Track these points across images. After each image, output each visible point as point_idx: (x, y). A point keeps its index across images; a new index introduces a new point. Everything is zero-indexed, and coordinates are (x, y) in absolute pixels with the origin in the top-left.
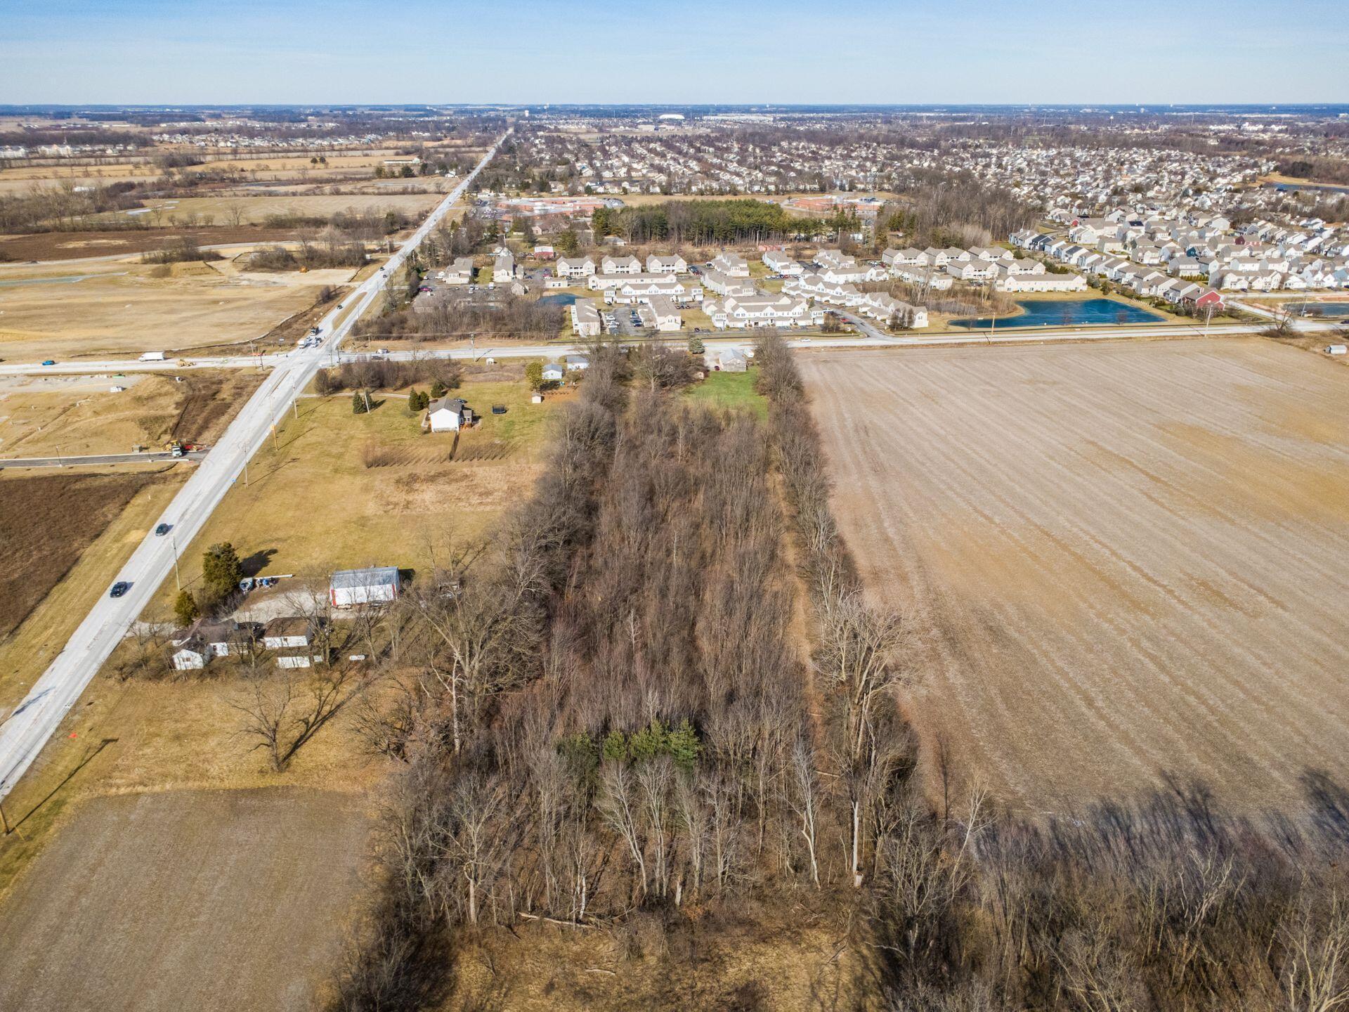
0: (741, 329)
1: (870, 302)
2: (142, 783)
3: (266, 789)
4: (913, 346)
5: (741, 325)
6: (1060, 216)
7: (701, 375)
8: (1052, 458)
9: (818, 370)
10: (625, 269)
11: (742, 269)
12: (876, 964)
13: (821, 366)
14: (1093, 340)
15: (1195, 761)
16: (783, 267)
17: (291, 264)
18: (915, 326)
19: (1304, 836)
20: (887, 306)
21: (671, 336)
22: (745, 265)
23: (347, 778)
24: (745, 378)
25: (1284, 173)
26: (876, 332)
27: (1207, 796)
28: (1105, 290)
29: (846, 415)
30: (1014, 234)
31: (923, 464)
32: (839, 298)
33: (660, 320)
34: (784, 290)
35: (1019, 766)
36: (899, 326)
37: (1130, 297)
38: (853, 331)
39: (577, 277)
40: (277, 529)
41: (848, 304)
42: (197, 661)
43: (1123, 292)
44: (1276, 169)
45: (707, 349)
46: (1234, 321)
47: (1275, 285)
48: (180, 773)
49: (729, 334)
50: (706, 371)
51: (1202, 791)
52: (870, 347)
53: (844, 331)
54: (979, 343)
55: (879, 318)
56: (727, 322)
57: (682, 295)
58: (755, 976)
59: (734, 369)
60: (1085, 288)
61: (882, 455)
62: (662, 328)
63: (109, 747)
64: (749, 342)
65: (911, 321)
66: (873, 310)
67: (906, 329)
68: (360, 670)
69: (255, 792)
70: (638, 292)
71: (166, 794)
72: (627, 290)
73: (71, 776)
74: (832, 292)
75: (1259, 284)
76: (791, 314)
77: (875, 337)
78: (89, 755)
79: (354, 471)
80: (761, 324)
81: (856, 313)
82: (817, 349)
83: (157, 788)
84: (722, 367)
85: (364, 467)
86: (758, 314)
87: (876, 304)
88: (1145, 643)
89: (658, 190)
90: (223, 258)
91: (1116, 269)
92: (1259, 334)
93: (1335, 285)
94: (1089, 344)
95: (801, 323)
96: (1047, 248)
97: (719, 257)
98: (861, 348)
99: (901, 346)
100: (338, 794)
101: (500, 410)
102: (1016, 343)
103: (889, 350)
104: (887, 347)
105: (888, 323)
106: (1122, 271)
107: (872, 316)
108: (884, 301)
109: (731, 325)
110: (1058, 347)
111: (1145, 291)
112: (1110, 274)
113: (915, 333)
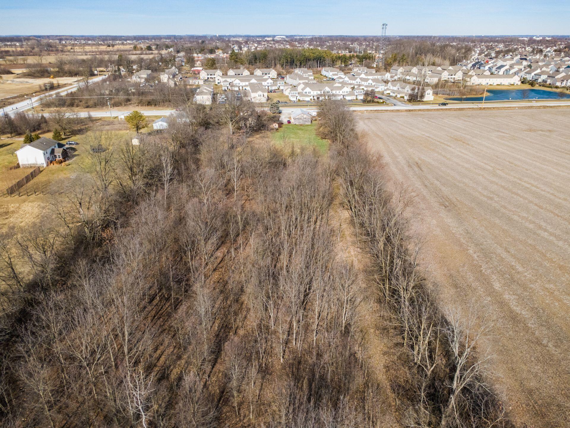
0: (308, 101)
1: (392, 88)
5: (308, 99)
7: (276, 126)
9: (365, 124)
13: (366, 121)
14: (551, 107)
16: (333, 75)
17: (46, 74)
18: (425, 99)
20: (403, 88)
21: (261, 105)
24: (310, 128)
26: (398, 103)
28: (532, 85)
29: (397, 154)
30: (461, 63)
31: (491, 199)
33: (253, 95)
36: (414, 98)
37: (551, 87)
38: (384, 102)
41: (377, 89)
43: (543, 85)
45: (283, 111)
49: (300, 104)
50: (281, 124)
52: (398, 111)
53: (378, 103)
54: (473, 108)
55: (399, 96)
56: (298, 98)
57: (272, 86)
59: (301, 122)
60: (520, 83)
61: (443, 188)
62: (255, 101)
64: (314, 108)
65: (422, 96)
66: (394, 91)
67: (419, 101)
76: (341, 93)
77: (399, 105)
80: (321, 99)
81: (383, 94)
82: (362, 112)
84: (292, 121)
86: (319, 92)
87: (395, 88)
90: (13, 73)
91: (533, 74)
95: (348, 98)
96: (482, 67)
98: (392, 111)
99: (420, 110)
102: (498, 108)
103: (411, 112)
104: (410, 111)
105: (406, 98)
106: (539, 75)
107: (394, 95)
108: (400, 86)
109: (301, 99)
110: (529, 110)
111: (558, 84)
112: (529, 77)
113: (427, 103)
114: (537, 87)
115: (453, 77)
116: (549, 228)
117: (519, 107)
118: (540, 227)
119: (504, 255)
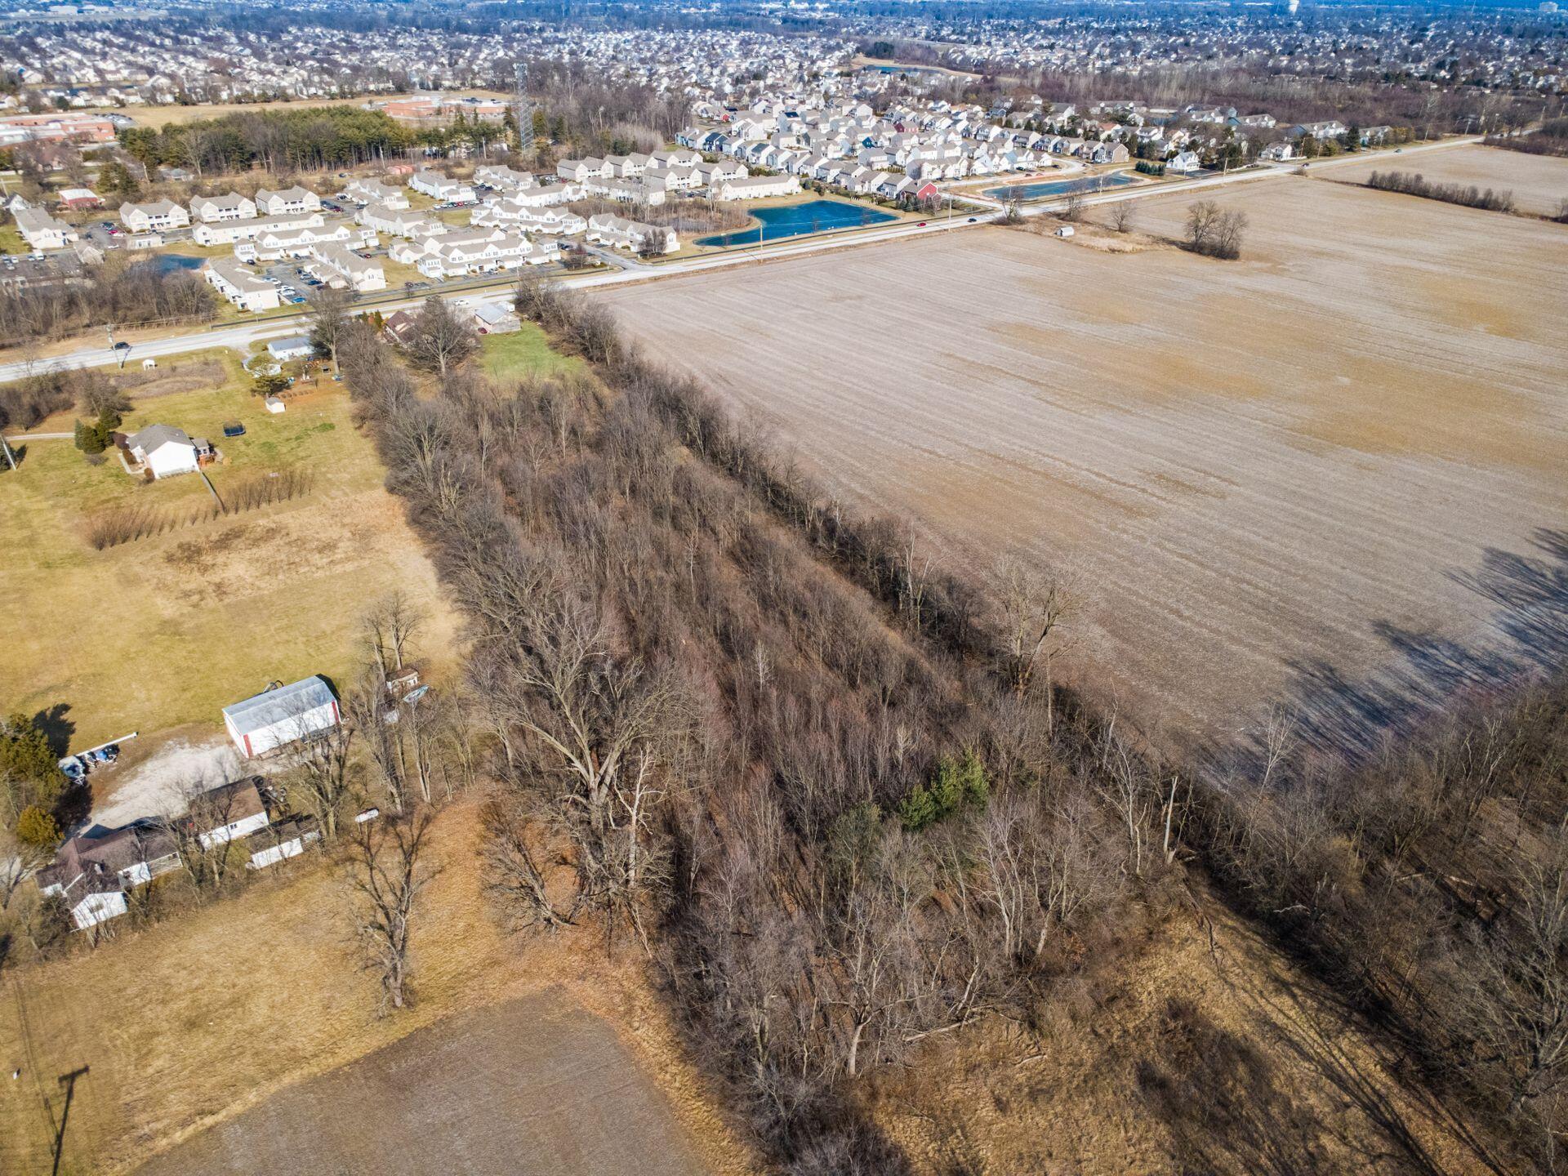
0: (465, 277)
1: (598, 227)
2: (202, 1113)
3: (411, 1037)
4: (684, 274)
5: (462, 272)
6: (706, 111)
8: (930, 378)
10: (233, 213)
11: (399, 199)
12: (1248, 929)
15: (1297, 642)
16: (451, 192)
18: (667, 251)
19: (1419, 680)
20: (622, 229)
21: (378, 297)
22: (399, 194)
23: (514, 975)
24: (529, 338)
25: (868, 55)
26: (628, 263)
27: (1331, 670)
28: (819, 190)
30: (680, 134)
32: (554, 225)
33: (351, 276)
34: (474, 222)
35: (1181, 694)
36: (651, 251)
37: (847, 195)
38: (603, 264)
39: (163, 229)
40: (34, 673)
41: (568, 232)
42: (114, 904)
43: (837, 192)
44: (858, 50)
46: (958, 212)
47: (963, 172)
48: (252, 1071)
49: (455, 285)
50: (473, 336)
51: (1323, 666)
52: (637, 282)
53: (593, 266)
54: (749, 262)
55: (618, 245)
56: (443, 271)
58: (1168, 992)
59: (506, 329)
60: (800, 189)
62: (363, 288)
63: (80, 1084)
64: (495, 291)
65: (662, 244)
66: (605, 235)
67: (659, 255)
68: (384, 831)
69: (398, 1048)
70: (287, 242)
71: (259, 1109)
72: (270, 241)
73: (58, 1154)
74: (540, 219)
75: (950, 173)
76: (518, 252)
77: (634, 269)
78: (58, 1112)
79: (76, 559)
80: (487, 268)
81: (586, 241)
83: (237, 1108)
84: (488, 328)
85: (91, 550)
86: (478, 256)
87: (606, 229)
88: (1170, 546)
89: (169, 98)
91: (816, 166)
92: (991, 223)
93: (1008, 167)
94: (852, 252)
95: (535, 261)
96: (725, 148)
97: (353, 186)
98: (628, 283)
99: (671, 276)
100: (523, 1001)
101: (235, 431)
102: (785, 258)
103: (660, 282)
104: (656, 279)
105: (634, 249)
106: (825, 168)
107: (609, 243)
108: (615, 224)
109: (450, 274)
110: (827, 257)
111: (858, 189)
112: (812, 172)
113: (674, 258)
114: (829, 197)
115: (686, 181)
116: (875, 427)
117: (812, 253)
118: (868, 427)
119: (843, 457)
